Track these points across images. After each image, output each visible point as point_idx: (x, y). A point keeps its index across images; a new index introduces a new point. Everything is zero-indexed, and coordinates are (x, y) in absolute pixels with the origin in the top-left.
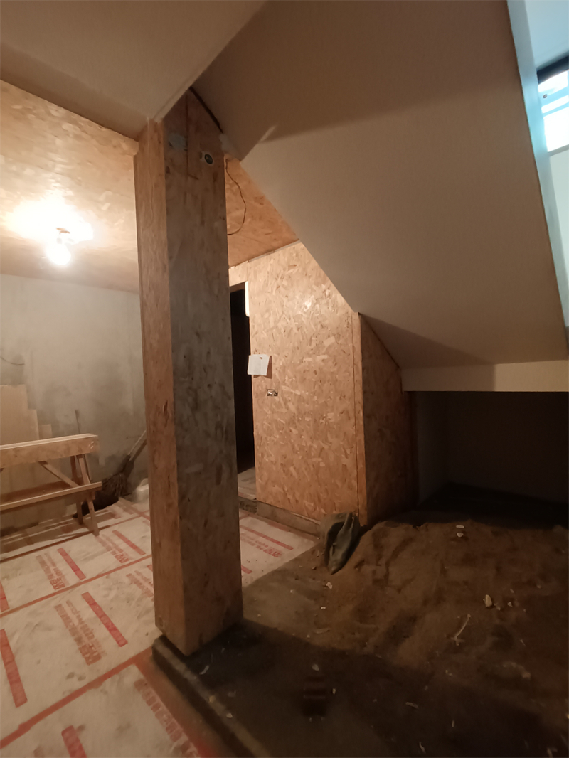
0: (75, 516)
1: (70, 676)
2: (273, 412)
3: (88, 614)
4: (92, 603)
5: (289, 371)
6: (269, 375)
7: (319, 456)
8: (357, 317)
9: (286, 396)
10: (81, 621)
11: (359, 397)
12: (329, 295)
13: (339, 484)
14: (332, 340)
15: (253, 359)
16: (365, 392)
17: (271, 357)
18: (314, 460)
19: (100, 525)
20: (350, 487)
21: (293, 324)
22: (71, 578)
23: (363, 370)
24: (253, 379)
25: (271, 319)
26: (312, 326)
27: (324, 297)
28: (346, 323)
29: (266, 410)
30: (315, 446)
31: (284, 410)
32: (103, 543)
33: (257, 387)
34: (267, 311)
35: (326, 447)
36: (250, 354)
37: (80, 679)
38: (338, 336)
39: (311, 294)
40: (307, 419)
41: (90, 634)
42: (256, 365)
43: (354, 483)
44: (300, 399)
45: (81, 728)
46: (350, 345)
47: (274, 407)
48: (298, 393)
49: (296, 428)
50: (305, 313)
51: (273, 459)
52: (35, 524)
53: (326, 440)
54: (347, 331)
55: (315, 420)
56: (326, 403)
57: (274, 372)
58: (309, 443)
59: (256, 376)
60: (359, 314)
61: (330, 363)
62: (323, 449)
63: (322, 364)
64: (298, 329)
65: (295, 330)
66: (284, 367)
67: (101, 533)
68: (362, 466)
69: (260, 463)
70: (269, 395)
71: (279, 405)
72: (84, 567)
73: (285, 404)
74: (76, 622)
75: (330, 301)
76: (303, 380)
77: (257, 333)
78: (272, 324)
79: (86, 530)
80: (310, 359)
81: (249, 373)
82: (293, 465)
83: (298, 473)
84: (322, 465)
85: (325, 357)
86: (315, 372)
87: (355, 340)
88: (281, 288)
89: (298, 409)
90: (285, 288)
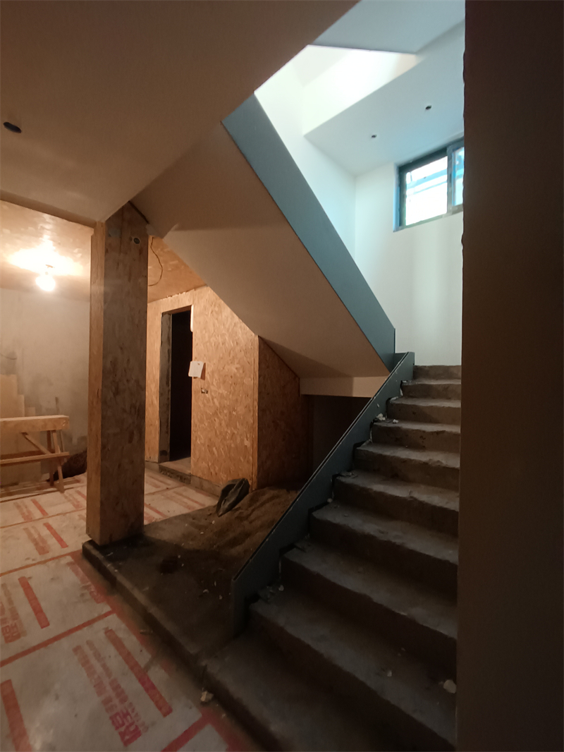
0: (48, 481)
1: (28, 559)
2: (205, 405)
3: (45, 532)
4: (49, 527)
5: (216, 376)
6: (203, 377)
7: (231, 439)
8: (257, 338)
9: (213, 394)
10: (39, 535)
11: (256, 396)
13: (242, 460)
14: (243, 352)
15: (192, 364)
16: (260, 393)
17: (205, 364)
18: (228, 442)
19: (65, 487)
20: (248, 462)
21: (220, 340)
22: (37, 514)
23: (259, 376)
24: (193, 380)
25: (207, 335)
28: (251, 342)
29: (200, 404)
30: (229, 432)
31: (211, 404)
32: (66, 497)
33: (195, 386)
34: (205, 328)
35: (236, 432)
36: (191, 360)
37: (33, 560)
38: (246, 353)
40: (225, 411)
41: (44, 541)
42: (194, 370)
43: (251, 458)
44: (222, 396)
45: (30, 578)
46: (253, 359)
47: (205, 401)
48: (220, 391)
49: (218, 418)
51: (203, 442)
52: (16, 484)
53: (236, 427)
54: (251, 348)
55: (230, 412)
56: (237, 400)
57: (207, 375)
58: (226, 430)
59: (195, 378)
60: (259, 337)
61: (241, 371)
62: (234, 433)
63: (236, 371)
64: (223, 344)
65: (221, 344)
66: (213, 372)
67: (66, 492)
68: (256, 445)
69: (194, 445)
70: (202, 392)
71: (208, 401)
72: (48, 510)
73: (213, 399)
74: (36, 536)
76: (224, 382)
77: (197, 345)
78: (207, 339)
79: (55, 489)
80: (228, 367)
81: (190, 375)
82: (215, 446)
83: (218, 452)
84: (233, 445)
85: (238, 366)
86: (231, 377)
87: (255, 354)
88: (214, 313)
89: (220, 403)
90: (217, 313)
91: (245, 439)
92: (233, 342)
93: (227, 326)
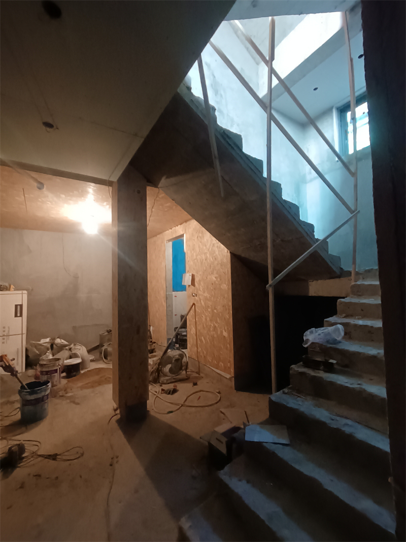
5: (202, 283)
6: (193, 285)
7: (214, 331)
11: (231, 298)
16: (233, 295)
17: (193, 275)
20: (227, 349)
23: (232, 283)
25: (195, 254)
30: (212, 325)
31: (200, 305)
33: (188, 291)
34: (193, 250)
35: (217, 325)
36: (185, 273)
38: (222, 265)
40: (209, 310)
42: (187, 280)
43: (228, 345)
44: (206, 298)
46: (227, 270)
48: (205, 295)
49: (204, 314)
53: (217, 322)
55: (212, 311)
56: (217, 301)
57: (196, 284)
58: (210, 323)
59: (189, 286)
60: (230, 252)
61: (219, 280)
62: (215, 327)
63: (215, 279)
64: (205, 260)
66: (200, 281)
68: (232, 336)
69: (189, 335)
70: (193, 296)
73: (200, 301)
76: (207, 288)
77: (189, 261)
78: (195, 257)
80: (210, 277)
82: (203, 336)
83: (205, 340)
84: (215, 336)
85: (217, 275)
87: (228, 267)
88: (199, 238)
89: (205, 304)
91: (224, 331)
92: (212, 258)
93: (208, 247)
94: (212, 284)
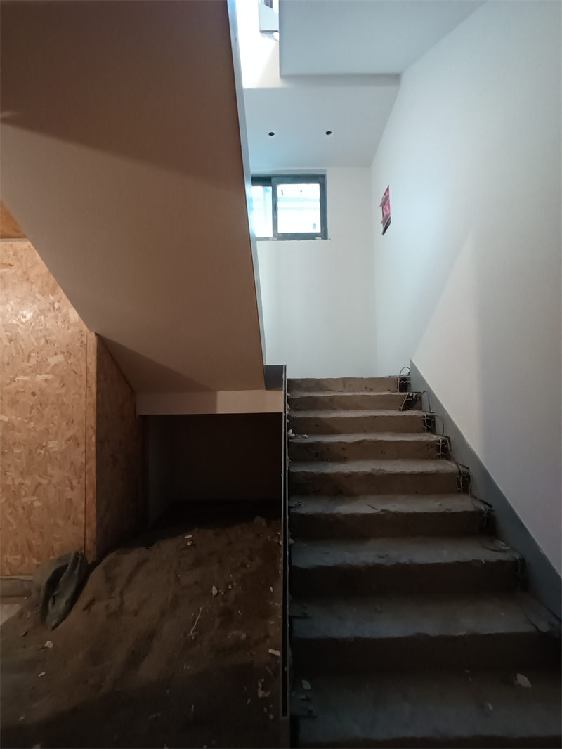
7: (33, 495)
8: (92, 337)
11: (92, 421)
12: (59, 309)
13: (61, 522)
14: (60, 358)
16: (99, 416)
18: (25, 500)
20: (75, 523)
21: (3, 335)
23: (98, 392)
26: (33, 340)
27: (52, 309)
28: (80, 342)
30: (28, 482)
35: (45, 482)
38: (69, 354)
39: (34, 302)
40: (17, 451)
43: (81, 517)
44: (8, 426)
46: (83, 365)
48: (5, 418)
50: (22, 323)
53: (45, 474)
54: (80, 350)
55: (30, 452)
56: (47, 430)
60: (96, 334)
61: (56, 384)
62: (39, 484)
63: (44, 384)
64: (10, 341)
68: (91, 495)
75: (60, 315)
76: (15, 403)
80: (26, 378)
84: (37, 504)
85: (50, 377)
87: (89, 360)
91: (68, 489)
92: (37, 339)
94: (34, 394)
